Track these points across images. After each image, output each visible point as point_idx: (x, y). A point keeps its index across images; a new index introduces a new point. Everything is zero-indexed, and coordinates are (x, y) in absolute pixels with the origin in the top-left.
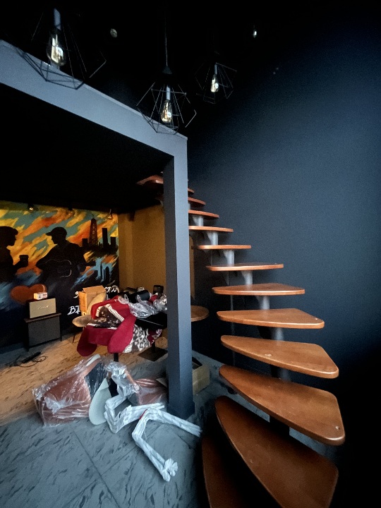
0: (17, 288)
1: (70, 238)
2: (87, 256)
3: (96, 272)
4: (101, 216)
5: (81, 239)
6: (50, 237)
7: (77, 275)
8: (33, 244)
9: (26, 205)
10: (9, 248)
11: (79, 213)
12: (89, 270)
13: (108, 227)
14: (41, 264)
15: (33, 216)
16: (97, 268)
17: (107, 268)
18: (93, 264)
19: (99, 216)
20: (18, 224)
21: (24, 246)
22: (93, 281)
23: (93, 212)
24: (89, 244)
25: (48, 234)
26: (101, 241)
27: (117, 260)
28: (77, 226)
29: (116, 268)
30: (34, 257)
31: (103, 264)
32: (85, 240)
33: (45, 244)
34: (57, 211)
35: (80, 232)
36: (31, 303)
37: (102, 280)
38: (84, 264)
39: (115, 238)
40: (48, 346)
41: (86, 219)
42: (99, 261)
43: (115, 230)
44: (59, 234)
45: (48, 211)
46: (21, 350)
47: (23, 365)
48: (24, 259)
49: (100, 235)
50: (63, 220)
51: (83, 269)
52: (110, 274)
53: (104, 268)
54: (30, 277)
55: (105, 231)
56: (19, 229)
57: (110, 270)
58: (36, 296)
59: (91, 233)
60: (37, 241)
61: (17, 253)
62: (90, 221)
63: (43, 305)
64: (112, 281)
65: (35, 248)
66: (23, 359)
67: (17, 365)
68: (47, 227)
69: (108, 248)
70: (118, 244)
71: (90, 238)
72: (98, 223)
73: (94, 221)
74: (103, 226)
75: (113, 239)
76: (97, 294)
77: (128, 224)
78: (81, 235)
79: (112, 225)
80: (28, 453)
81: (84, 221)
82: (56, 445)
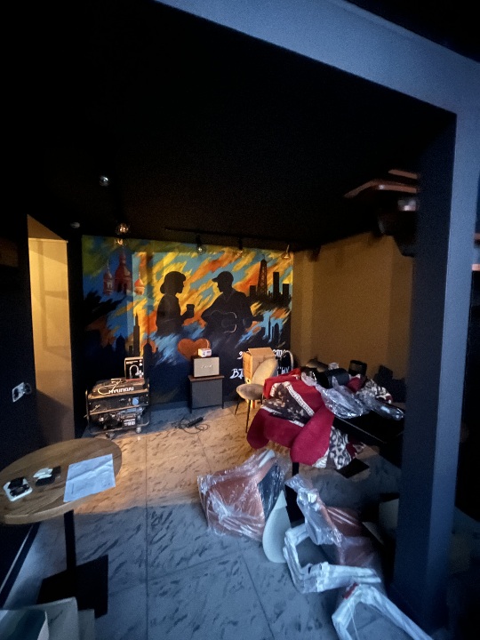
0: (184, 341)
1: (237, 285)
2: (254, 308)
3: (263, 329)
4: (272, 255)
5: (249, 286)
6: (216, 284)
7: (242, 331)
8: (199, 292)
9: (195, 246)
10: (178, 295)
11: (248, 253)
12: (255, 326)
13: (281, 271)
14: (205, 315)
15: (200, 259)
16: (265, 324)
17: (277, 325)
18: (260, 318)
19: (270, 256)
20: (186, 269)
21: (191, 293)
22: (258, 341)
23: (263, 251)
24: (257, 293)
25: (214, 280)
26: (270, 289)
27: (289, 315)
28: (244, 268)
29: (288, 325)
30: (199, 307)
31: (272, 319)
32: (252, 288)
33: (210, 291)
34: (224, 252)
35: (248, 277)
36: (196, 361)
37: (270, 341)
38: (250, 319)
39: (288, 285)
40: (210, 412)
41: (255, 260)
42: (267, 314)
43: (289, 274)
44: (225, 280)
45: (214, 253)
46: (184, 410)
47: (186, 429)
48: (190, 307)
49: (270, 281)
50: (230, 262)
51: (249, 325)
52: (280, 333)
53: (273, 325)
54: (195, 330)
55: (276, 275)
56: (187, 274)
57: (280, 328)
58: (201, 352)
59: (260, 278)
60: (202, 289)
61: (183, 302)
62: (260, 263)
63: (207, 365)
64: (281, 342)
65: (201, 297)
66: (187, 422)
67: (180, 428)
68: (213, 272)
69: (279, 299)
70: (291, 292)
71: (259, 285)
72: (269, 265)
73: (264, 263)
74: (275, 269)
75: (286, 287)
76: (265, 359)
77: (308, 266)
78: (248, 282)
79: (285, 267)
80: (192, 562)
81: (252, 263)
82: (222, 567)
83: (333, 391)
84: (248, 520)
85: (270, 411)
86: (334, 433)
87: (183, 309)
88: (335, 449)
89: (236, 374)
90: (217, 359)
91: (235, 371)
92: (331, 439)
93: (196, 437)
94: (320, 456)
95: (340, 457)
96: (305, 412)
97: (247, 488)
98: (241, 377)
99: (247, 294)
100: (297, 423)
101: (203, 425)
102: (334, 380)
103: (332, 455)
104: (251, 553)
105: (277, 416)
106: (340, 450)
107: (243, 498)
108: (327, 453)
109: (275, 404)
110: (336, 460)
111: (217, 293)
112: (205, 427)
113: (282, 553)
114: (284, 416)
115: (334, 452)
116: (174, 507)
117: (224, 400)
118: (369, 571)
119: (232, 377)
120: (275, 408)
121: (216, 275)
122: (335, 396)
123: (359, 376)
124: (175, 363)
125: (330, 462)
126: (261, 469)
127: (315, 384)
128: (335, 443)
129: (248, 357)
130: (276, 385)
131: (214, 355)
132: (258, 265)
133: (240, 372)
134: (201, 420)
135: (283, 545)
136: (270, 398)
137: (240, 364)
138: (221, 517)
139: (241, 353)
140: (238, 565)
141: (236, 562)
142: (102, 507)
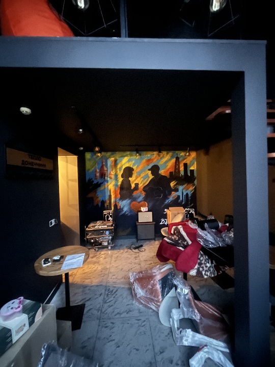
0: (134, 202)
1: (162, 172)
2: (172, 184)
3: (179, 197)
4: (182, 154)
5: (169, 172)
6: (150, 172)
7: (166, 197)
8: (141, 177)
9: (135, 152)
10: (130, 179)
11: (167, 154)
12: (174, 194)
13: (188, 162)
14: (145, 189)
15: (141, 159)
16: (179, 193)
17: (187, 194)
18: (177, 190)
19: (181, 155)
20: (134, 165)
21: (137, 178)
22: (176, 203)
23: (177, 152)
24: (174, 176)
25: (149, 170)
26: (182, 173)
27: (195, 188)
28: (166, 162)
29: (194, 194)
30: (142, 184)
31: (183, 191)
32: (171, 173)
33: (147, 176)
34: (154, 154)
35: (168, 167)
36: (139, 213)
37: (183, 203)
38: (171, 190)
39: (193, 170)
40: (148, 242)
41: (172, 157)
42: (181, 188)
43: (193, 164)
44: (155, 169)
45: (149, 155)
46: (135, 240)
47: (133, 250)
48: (137, 185)
49: (182, 169)
50: (158, 159)
51: (170, 194)
52: (190, 199)
53: (185, 194)
54: (139, 196)
55: (186, 165)
56: (134, 168)
57: (190, 195)
58: (143, 209)
59: (175, 167)
60: (142, 175)
61: (133, 182)
62: (175, 159)
63: (145, 216)
64: (191, 204)
65: (142, 179)
66: (134, 246)
67: (130, 249)
68: (148, 165)
69: (188, 179)
70: (195, 174)
71: (175, 171)
72: (180, 160)
73: (177, 159)
74: (185, 161)
75: (192, 171)
76: (178, 213)
77: (204, 158)
78: (168, 170)
79: (191, 160)
80: (122, 316)
81: (170, 160)
82: (137, 321)
83: (205, 232)
84: (153, 300)
85: (168, 241)
86: (202, 255)
87: (133, 186)
88: (203, 265)
89: (163, 222)
90: (151, 213)
91: (163, 220)
92: (199, 259)
93: (138, 254)
94: (192, 268)
95: (206, 271)
96: (187, 243)
97: (152, 282)
98: (166, 223)
99: (168, 177)
100: (181, 248)
101: (142, 249)
102: (206, 225)
103: (201, 269)
104: (154, 318)
105: (170, 243)
106: (206, 267)
107: (150, 287)
108: (196, 267)
109: (173, 238)
110: (204, 273)
111: (151, 177)
112: (143, 250)
113: (170, 321)
114: (176, 244)
115: (203, 268)
116: (119, 288)
117: (155, 236)
118: (222, 344)
119: (161, 223)
120: (172, 240)
121: (150, 167)
122: (206, 235)
123: (227, 225)
124: (129, 214)
125: (199, 273)
126: (161, 273)
127: (197, 227)
128: (203, 262)
129: (169, 212)
130: (174, 227)
131: (149, 211)
132: (174, 160)
133: (165, 221)
134: (142, 246)
135: (170, 317)
136: (171, 234)
137: (165, 216)
138: (138, 296)
139: (166, 210)
140: (145, 323)
141: (145, 321)
142: (87, 282)
